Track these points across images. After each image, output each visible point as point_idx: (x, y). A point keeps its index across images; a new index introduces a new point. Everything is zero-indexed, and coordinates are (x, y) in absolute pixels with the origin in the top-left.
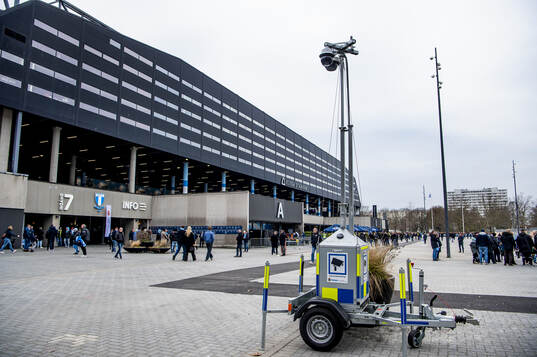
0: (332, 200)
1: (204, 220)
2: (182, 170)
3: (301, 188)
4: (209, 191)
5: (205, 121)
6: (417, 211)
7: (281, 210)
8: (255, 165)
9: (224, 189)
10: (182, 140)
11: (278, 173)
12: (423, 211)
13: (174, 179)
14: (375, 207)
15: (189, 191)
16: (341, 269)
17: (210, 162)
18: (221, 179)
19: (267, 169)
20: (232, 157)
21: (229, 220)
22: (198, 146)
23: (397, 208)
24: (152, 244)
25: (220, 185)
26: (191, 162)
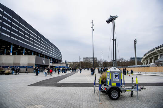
0: (55, 59)
1: (20, 64)
2: (10, 47)
3: (47, 55)
4: (17, 55)
5: (19, 32)
6: (76, 62)
7: (44, 61)
8: (34, 47)
9: (24, 54)
10: (12, 37)
11: (41, 50)
12: (78, 63)
13: (5, 50)
14: (66, 61)
15: (13, 54)
16: (117, 78)
17: (20, 45)
18: (23, 51)
19: (38, 49)
20: (27, 44)
21: (28, 64)
22: (17, 40)
23: (71, 62)
24: (4, 72)
25: (23, 53)
26: (14, 45)
